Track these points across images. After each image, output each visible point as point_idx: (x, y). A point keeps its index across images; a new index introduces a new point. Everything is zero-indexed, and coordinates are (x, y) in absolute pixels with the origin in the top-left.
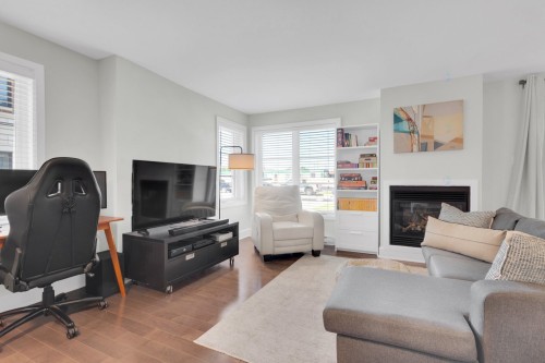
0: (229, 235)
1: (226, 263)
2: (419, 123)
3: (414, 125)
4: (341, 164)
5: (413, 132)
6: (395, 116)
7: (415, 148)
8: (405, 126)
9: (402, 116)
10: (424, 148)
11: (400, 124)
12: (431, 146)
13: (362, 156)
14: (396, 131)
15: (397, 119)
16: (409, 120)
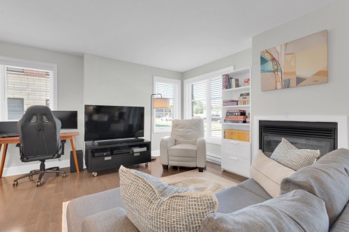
0: (145, 149)
1: (144, 164)
2: (282, 61)
3: (277, 64)
4: (226, 103)
5: (277, 70)
6: (262, 58)
7: (279, 86)
8: (270, 66)
9: (267, 57)
10: (287, 85)
11: (265, 65)
12: (293, 82)
13: (241, 95)
14: (263, 71)
15: (263, 61)
16: (273, 59)
